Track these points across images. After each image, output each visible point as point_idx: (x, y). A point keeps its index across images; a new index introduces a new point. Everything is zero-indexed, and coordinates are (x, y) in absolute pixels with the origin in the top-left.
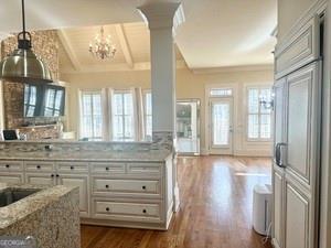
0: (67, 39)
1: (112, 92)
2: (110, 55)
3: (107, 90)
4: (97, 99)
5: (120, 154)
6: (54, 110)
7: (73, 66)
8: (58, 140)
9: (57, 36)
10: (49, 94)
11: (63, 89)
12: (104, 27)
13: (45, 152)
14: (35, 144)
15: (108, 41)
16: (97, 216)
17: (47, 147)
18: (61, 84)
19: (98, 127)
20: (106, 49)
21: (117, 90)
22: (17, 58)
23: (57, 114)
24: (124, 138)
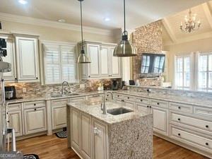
0: (168, 23)
1: (198, 54)
2: (196, 27)
3: (195, 53)
4: (187, 60)
5: (193, 100)
6: (159, 69)
7: (171, 40)
8: (160, 87)
9: (162, 23)
10: (157, 59)
11: (164, 55)
12: (192, 9)
13: (147, 93)
14: (142, 88)
15: (194, 18)
16: (172, 137)
17: (148, 90)
18: (163, 52)
19: (187, 80)
20: (193, 24)
21: (203, 53)
22: (122, 45)
23: (161, 71)
24: (207, 88)
